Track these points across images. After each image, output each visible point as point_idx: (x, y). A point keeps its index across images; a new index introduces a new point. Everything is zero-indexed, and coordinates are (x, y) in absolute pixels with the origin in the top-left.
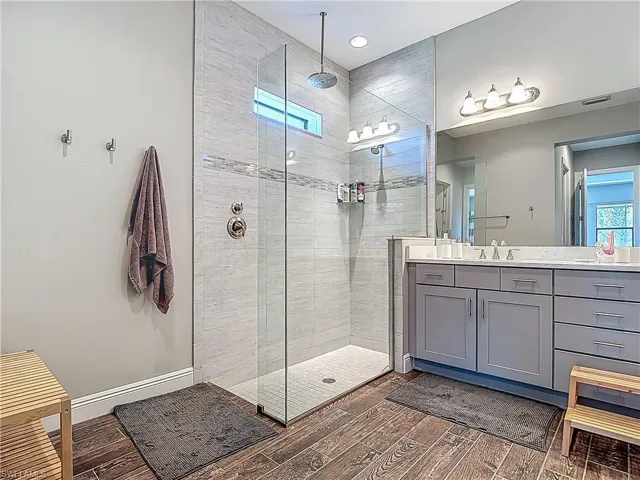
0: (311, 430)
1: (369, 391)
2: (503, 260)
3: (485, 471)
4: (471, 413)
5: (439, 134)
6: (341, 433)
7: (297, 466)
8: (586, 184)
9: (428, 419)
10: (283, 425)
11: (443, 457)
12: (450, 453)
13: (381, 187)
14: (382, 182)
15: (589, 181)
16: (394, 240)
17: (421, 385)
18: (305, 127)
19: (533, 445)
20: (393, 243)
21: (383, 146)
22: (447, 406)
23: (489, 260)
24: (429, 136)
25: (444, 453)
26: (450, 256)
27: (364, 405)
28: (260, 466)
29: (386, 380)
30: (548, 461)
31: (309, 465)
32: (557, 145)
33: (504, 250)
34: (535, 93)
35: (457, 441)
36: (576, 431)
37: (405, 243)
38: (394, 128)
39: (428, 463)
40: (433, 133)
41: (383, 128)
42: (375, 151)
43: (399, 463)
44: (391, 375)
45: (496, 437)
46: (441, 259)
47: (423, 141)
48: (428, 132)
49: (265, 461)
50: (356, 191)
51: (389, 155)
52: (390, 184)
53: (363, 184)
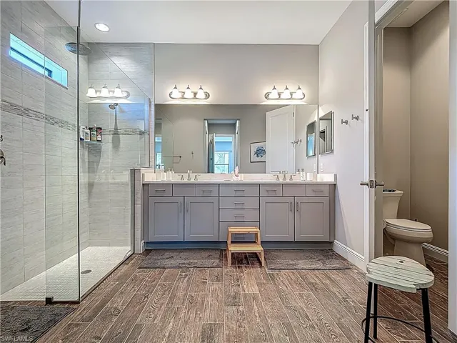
0: (100, 298)
1: (125, 268)
2: (192, 180)
3: (204, 282)
4: (187, 261)
5: (156, 105)
6: (122, 293)
7: (103, 319)
8: (215, 140)
9: (167, 270)
10: (77, 303)
11: (183, 284)
12: (185, 281)
13: (116, 133)
14: (116, 129)
15: (216, 139)
16: (135, 170)
17: (154, 256)
18: (50, 75)
19: (218, 266)
20: (134, 172)
21: (117, 104)
22: (173, 262)
23: (186, 181)
24: (150, 105)
25: (182, 282)
26: (165, 179)
27: (126, 276)
28: (75, 329)
29: (132, 259)
30: (225, 271)
31: (112, 314)
32: (205, 119)
33: (193, 175)
34: (207, 96)
35: (186, 275)
36: (232, 254)
37: (142, 172)
38: (125, 94)
39: (178, 288)
40: (153, 103)
41: (118, 93)
42: (112, 107)
43: (164, 294)
44: (134, 255)
45: (202, 268)
46: (160, 181)
47: (146, 108)
48: (150, 102)
49: (77, 325)
50: (95, 133)
51: (122, 111)
52: (122, 131)
53: (101, 129)
